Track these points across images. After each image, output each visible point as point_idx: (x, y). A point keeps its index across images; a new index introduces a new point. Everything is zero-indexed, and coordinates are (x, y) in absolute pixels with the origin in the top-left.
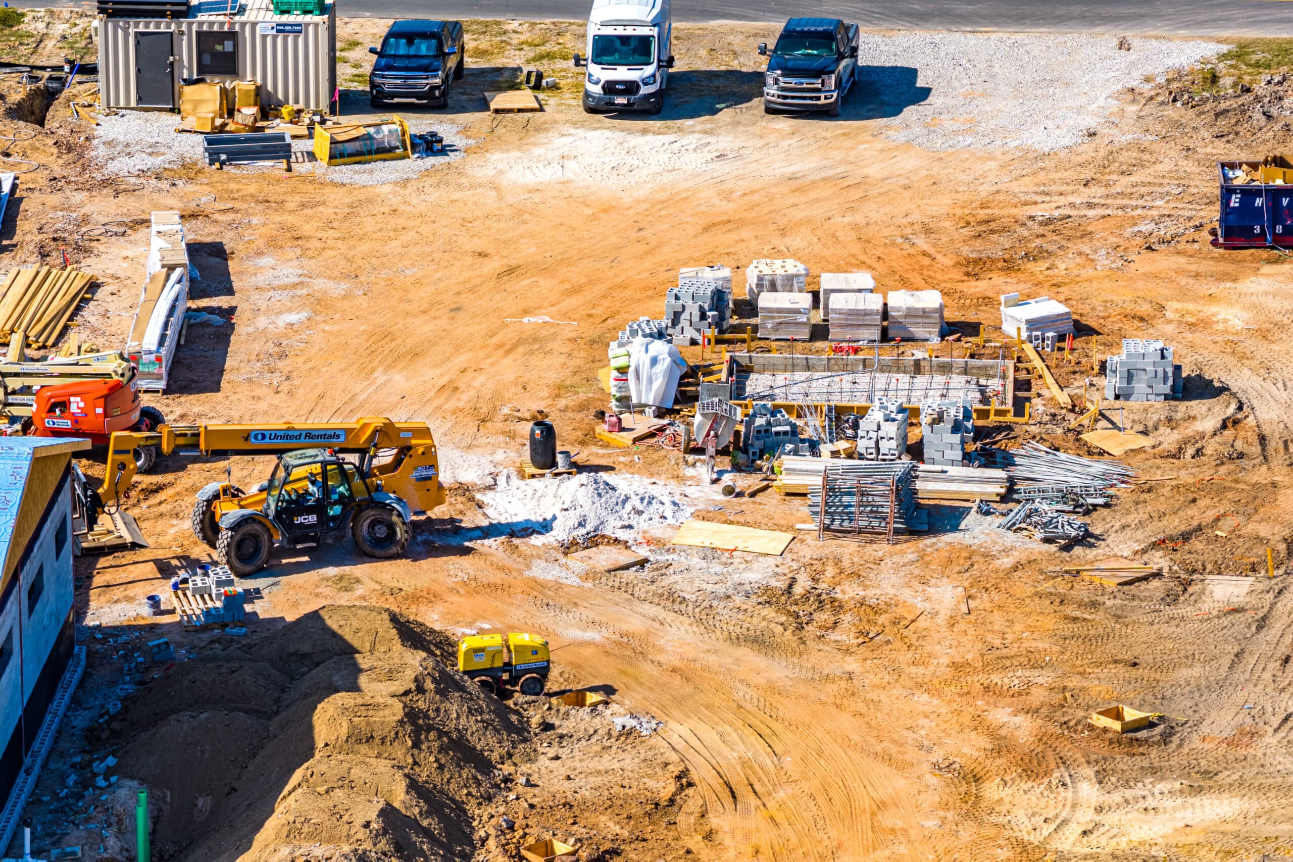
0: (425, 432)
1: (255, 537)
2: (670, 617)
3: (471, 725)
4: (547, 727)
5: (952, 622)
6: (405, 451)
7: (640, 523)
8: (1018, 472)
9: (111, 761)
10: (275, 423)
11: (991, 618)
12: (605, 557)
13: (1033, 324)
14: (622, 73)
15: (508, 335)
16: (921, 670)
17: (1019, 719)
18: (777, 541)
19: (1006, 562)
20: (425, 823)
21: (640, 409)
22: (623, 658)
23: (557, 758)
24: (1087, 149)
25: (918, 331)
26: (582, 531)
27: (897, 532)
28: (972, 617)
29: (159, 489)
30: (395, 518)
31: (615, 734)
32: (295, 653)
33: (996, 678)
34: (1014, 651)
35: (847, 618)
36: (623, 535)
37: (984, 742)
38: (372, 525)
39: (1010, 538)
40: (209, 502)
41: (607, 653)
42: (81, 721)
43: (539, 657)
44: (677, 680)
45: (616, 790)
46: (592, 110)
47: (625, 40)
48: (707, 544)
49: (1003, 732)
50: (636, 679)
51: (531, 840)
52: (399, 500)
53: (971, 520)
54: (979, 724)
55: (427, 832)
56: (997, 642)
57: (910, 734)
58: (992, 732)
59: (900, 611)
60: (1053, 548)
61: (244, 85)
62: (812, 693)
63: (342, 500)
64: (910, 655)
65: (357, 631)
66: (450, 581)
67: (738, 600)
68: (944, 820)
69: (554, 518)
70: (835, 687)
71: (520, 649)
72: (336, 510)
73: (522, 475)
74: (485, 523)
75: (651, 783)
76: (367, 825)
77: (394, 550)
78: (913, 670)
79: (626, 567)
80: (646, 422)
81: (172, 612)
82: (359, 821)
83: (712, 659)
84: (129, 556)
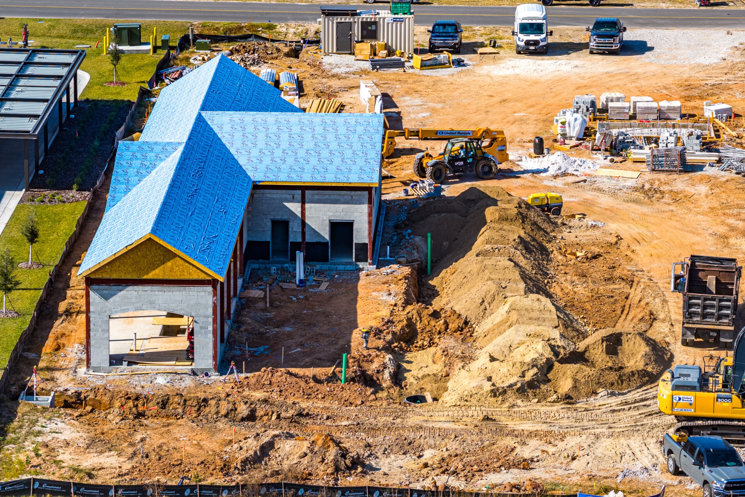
0: (502, 133)
1: (440, 170)
2: (600, 195)
3: (539, 220)
4: (564, 224)
5: (707, 196)
6: (494, 140)
7: (581, 169)
8: (721, 154)
9: (409, 231)
10: (447, 128)
11: (721, 195)
12: (570, 179)
13: (717, 112)
14: (532, 37)
15: (511, 119)
16: (698, 209)
17: (738, 222)
18: (636, 174)
19: (724, 179)
20: (532, 243)
21: (571, 138)
22: (587, 206)
23: (570, 232)
24: (724, 64)
25: (672, 116)
26: (560, 171)
27: (680, 171)
28: (714, 195)
29: (392, 163)
30: (492, 163)
31: (589, 226)
32: (469, 200)
33: (727, 211)
34: (732, 204)
35: (667, 196)
36: (576, 173)
37: (727, 228)
38: (483, 167)
39: (723, 173)
40: (420, 159)
41: (580, 204)
42: (390, 224)
43: (558, 201)
44: (608, 212)
45: (594, 240)
46: (519, 53)
47: (532, 25)
48: (608, 175)
49: (733, 225)
50: (593, 212)
51: (569, 252)
52: (493, 157)
53: (707, 168)
54: (723, 223)
55: (533, 246)
56: (725, 202)
57: (699, 226)
58: (728, 225)
59: (686, 193)
60: (740, 176)
61: (381, 42)
62: (659, 216)
63: (472, 157)
64: (693, 205)
65: (491, 191)
66: (515, 186)
67: (625, 190)
68: (717, 248)
69: (549, 167)
70: (667, 214)
71: (552, 198)
72: (470, 160)
73: (531, 156)
74: (522, 170)
75: (606, 239)
76: (514, 240)
77: (491, 176)
78: (696, 209)
79: (579, 182)
80: (574, 142)
81: (413, 195)
82: (511, 239)
83: (619, 206)
84: (390, 180)
